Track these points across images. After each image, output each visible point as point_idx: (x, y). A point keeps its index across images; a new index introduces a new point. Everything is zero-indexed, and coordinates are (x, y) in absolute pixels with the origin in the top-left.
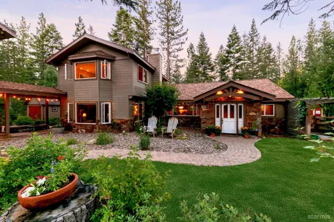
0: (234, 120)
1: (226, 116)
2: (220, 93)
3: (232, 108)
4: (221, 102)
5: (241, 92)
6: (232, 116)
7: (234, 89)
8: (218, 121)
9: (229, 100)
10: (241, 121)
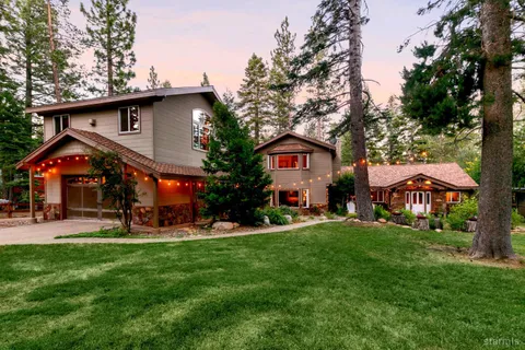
0: (423, 205)
1: (415, 202)
2: (410, 183)
3: (421, 195)
4: (411, 191)
5: (428, 182)
6: (421, 202)
7: (423, 180)
8: (408, 206)
9: (418, 189)
10: (429, 207)
